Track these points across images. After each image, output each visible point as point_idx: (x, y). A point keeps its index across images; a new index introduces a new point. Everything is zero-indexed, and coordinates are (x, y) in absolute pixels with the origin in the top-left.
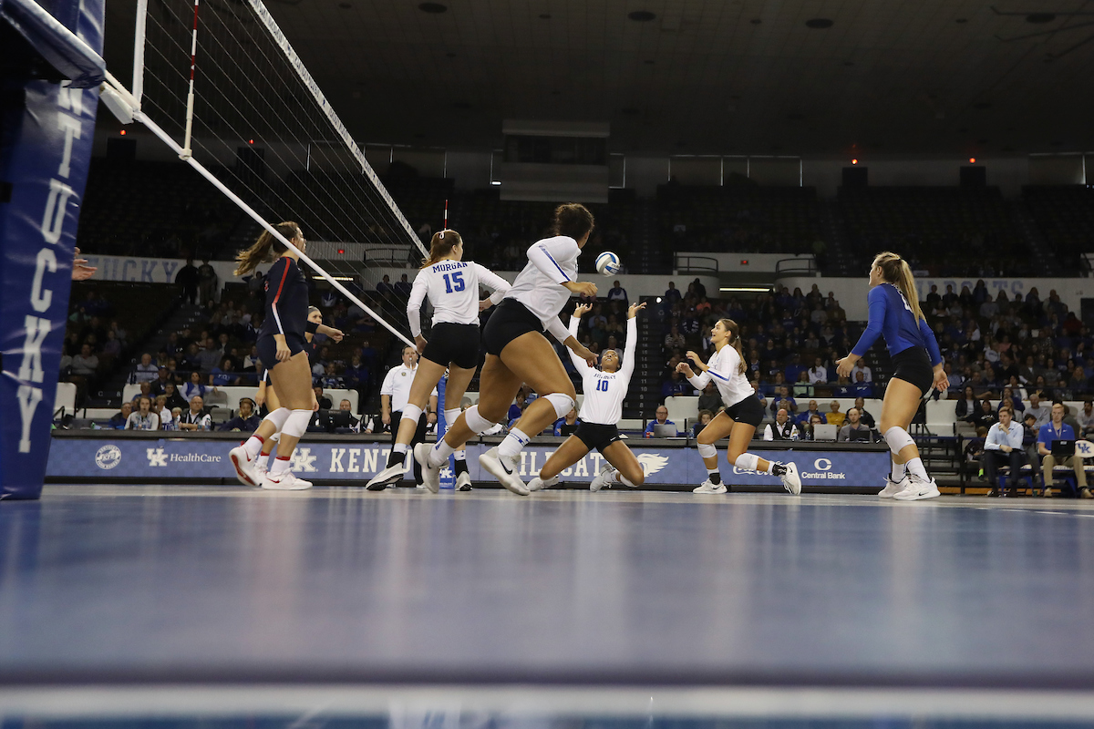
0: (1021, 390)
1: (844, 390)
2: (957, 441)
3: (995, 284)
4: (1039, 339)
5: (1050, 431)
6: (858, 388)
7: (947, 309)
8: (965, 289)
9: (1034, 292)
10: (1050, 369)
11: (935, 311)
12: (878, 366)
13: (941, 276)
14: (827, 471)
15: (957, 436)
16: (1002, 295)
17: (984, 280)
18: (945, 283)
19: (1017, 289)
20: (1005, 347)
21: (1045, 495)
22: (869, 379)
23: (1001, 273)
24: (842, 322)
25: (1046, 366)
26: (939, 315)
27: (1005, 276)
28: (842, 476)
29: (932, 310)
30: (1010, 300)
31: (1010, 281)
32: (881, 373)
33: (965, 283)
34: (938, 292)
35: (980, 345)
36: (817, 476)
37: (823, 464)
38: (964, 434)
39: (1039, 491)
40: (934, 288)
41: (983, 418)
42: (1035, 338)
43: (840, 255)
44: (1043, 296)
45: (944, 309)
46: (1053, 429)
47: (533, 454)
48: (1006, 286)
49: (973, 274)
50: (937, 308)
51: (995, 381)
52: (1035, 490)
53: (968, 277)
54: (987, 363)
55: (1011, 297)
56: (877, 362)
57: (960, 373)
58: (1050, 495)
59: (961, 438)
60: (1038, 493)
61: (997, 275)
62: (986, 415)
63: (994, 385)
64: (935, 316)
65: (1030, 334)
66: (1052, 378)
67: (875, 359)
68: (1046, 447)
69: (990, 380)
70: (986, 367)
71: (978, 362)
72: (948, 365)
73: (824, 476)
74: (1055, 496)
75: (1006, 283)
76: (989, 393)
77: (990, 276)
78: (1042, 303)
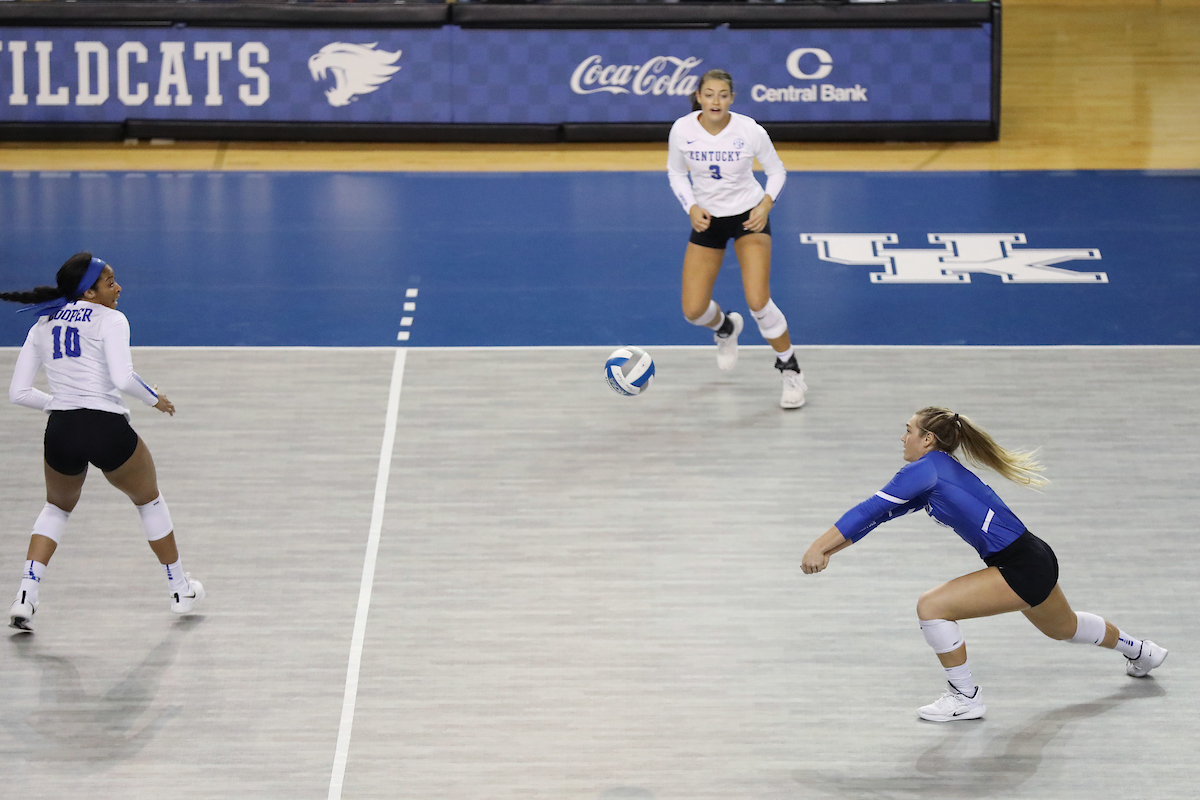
14: (819, 83)
36: (791, 94)
37: (809, 64)
47: (44, 48)
73: (810, 95)
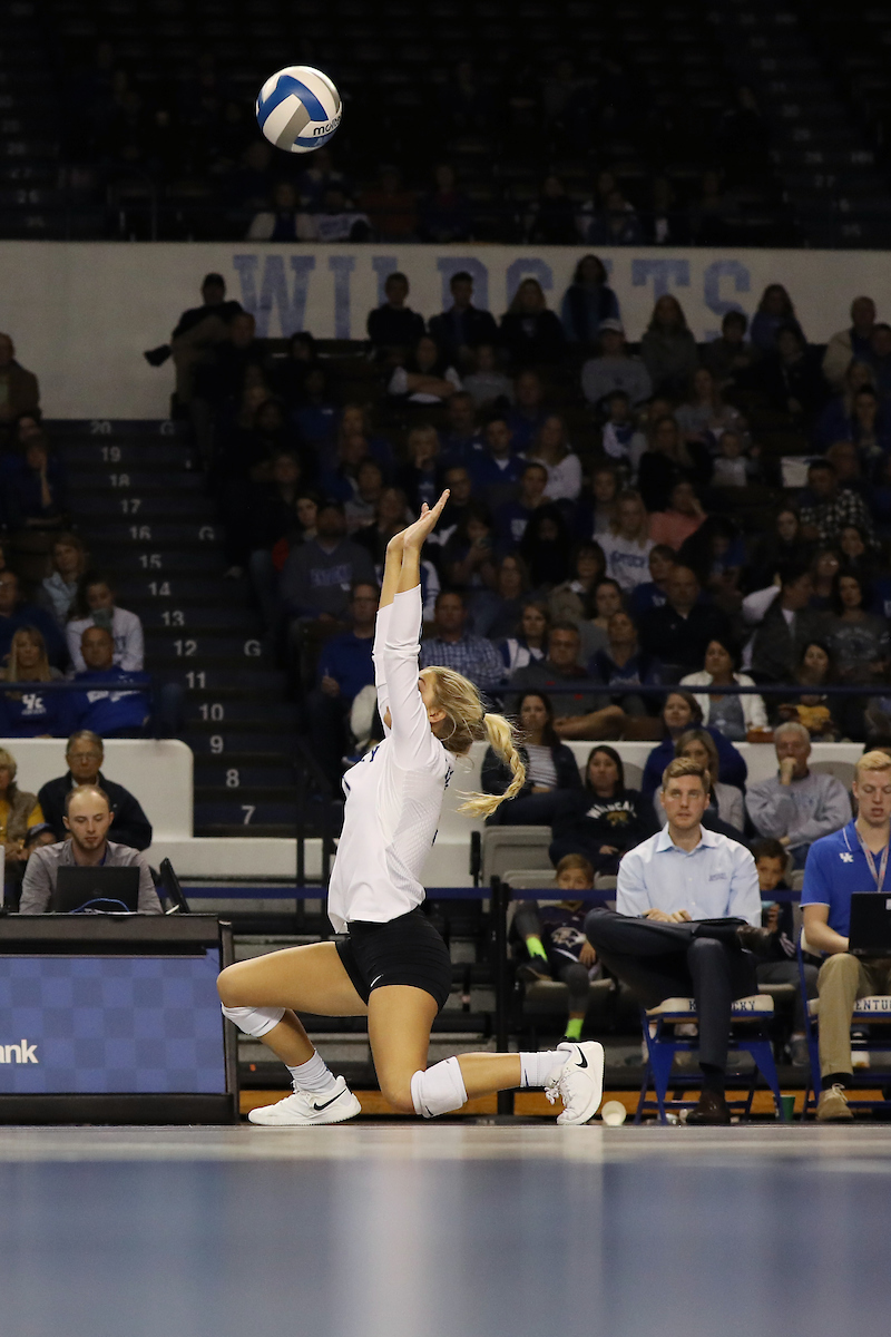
0: (744, 699)
1: (33, 704)
2: (486, 905)
3: (640, 272)
4: (807, 495)
5: (847, 858)
6: (92, 697)
7: (451, 374)
8: (527, 295)
9: (777, 301)
10: (853, 616)
11: (401, 380)
12: (169, 603)
13: (426, 237)
15: (485, 884)
16: (668, 317)
17: (602, 253)
18: (443, 264)
19: (728, 292)
20: (676, 528)
21: (822, 1111)
22: (132, 659)
23: (662, 227)
24: (25, 422)
25: (837, 604)
26: (420, 397)
27: (675, 240)
28: (26, 1053)
29: (389, 376)
30: (700, 338)
31: (700, 259)
32: (183, 634)
33: (522, 264)
34: (412, 302)
35: (576, 519)
38: (516, 878)
39: (799, 1097)
40: (396, 284)
41: (594, 813)
42: (795, 491)
43: (17, 149)
44: (823, 321)
45: (438, 371)
46: (858, 852)
48: (683, 281)
49: (557, 232)
50: (412, 367)
51: (642, 665)
52: (785, 1095)
53: (532, 241)
54: (606, 589)
55: (704, 324)
56: (166, 590)
57: (502, 628)
58: (847, 1112)
59: (501, 892)
60: (798, 1107)
61: (647, 238)
62: (604, 802)
63: (634, 681)
64: (402, 400)
65: (767, 474)
66: (859, 648)
67: (159, 576)
68: (832, 922)
69: (620, 658)
70: (602, 605)
71: (576, 587)
72: (451, 600)
74: (862, 1115)
75: (683, 266)
76: (613, 710)
77: (620, 241)
78: (820, 350)
